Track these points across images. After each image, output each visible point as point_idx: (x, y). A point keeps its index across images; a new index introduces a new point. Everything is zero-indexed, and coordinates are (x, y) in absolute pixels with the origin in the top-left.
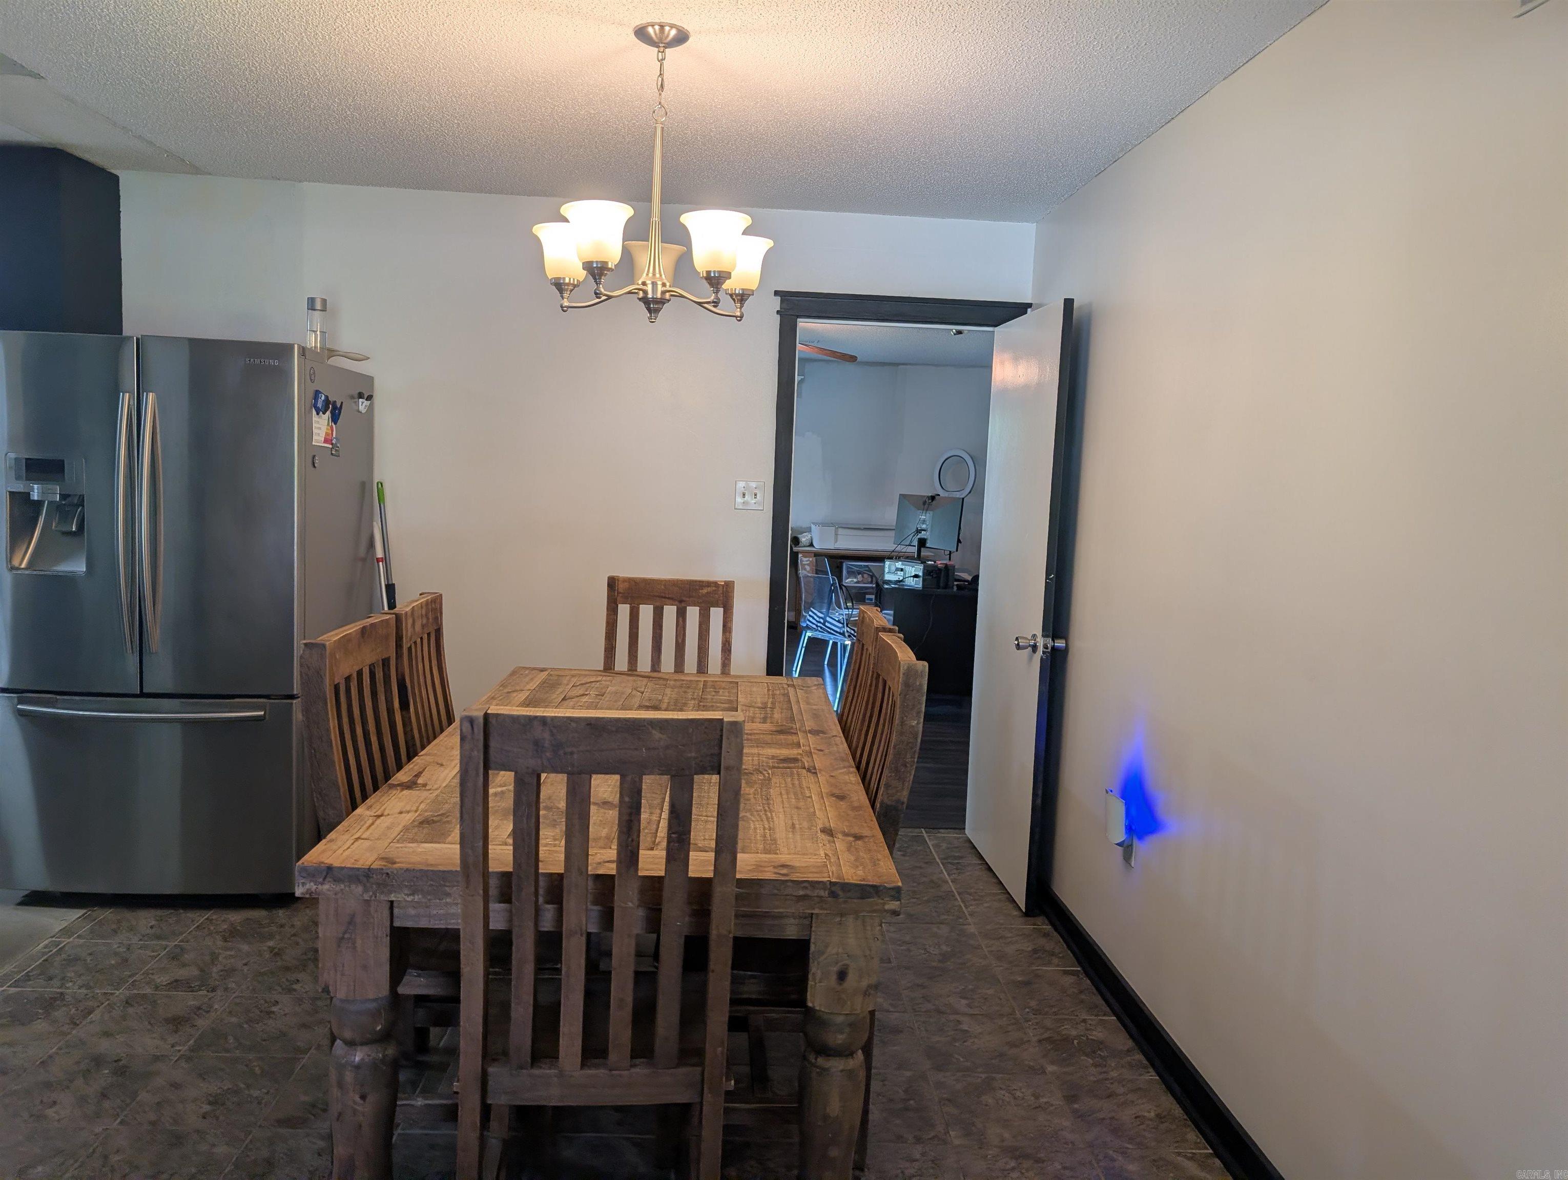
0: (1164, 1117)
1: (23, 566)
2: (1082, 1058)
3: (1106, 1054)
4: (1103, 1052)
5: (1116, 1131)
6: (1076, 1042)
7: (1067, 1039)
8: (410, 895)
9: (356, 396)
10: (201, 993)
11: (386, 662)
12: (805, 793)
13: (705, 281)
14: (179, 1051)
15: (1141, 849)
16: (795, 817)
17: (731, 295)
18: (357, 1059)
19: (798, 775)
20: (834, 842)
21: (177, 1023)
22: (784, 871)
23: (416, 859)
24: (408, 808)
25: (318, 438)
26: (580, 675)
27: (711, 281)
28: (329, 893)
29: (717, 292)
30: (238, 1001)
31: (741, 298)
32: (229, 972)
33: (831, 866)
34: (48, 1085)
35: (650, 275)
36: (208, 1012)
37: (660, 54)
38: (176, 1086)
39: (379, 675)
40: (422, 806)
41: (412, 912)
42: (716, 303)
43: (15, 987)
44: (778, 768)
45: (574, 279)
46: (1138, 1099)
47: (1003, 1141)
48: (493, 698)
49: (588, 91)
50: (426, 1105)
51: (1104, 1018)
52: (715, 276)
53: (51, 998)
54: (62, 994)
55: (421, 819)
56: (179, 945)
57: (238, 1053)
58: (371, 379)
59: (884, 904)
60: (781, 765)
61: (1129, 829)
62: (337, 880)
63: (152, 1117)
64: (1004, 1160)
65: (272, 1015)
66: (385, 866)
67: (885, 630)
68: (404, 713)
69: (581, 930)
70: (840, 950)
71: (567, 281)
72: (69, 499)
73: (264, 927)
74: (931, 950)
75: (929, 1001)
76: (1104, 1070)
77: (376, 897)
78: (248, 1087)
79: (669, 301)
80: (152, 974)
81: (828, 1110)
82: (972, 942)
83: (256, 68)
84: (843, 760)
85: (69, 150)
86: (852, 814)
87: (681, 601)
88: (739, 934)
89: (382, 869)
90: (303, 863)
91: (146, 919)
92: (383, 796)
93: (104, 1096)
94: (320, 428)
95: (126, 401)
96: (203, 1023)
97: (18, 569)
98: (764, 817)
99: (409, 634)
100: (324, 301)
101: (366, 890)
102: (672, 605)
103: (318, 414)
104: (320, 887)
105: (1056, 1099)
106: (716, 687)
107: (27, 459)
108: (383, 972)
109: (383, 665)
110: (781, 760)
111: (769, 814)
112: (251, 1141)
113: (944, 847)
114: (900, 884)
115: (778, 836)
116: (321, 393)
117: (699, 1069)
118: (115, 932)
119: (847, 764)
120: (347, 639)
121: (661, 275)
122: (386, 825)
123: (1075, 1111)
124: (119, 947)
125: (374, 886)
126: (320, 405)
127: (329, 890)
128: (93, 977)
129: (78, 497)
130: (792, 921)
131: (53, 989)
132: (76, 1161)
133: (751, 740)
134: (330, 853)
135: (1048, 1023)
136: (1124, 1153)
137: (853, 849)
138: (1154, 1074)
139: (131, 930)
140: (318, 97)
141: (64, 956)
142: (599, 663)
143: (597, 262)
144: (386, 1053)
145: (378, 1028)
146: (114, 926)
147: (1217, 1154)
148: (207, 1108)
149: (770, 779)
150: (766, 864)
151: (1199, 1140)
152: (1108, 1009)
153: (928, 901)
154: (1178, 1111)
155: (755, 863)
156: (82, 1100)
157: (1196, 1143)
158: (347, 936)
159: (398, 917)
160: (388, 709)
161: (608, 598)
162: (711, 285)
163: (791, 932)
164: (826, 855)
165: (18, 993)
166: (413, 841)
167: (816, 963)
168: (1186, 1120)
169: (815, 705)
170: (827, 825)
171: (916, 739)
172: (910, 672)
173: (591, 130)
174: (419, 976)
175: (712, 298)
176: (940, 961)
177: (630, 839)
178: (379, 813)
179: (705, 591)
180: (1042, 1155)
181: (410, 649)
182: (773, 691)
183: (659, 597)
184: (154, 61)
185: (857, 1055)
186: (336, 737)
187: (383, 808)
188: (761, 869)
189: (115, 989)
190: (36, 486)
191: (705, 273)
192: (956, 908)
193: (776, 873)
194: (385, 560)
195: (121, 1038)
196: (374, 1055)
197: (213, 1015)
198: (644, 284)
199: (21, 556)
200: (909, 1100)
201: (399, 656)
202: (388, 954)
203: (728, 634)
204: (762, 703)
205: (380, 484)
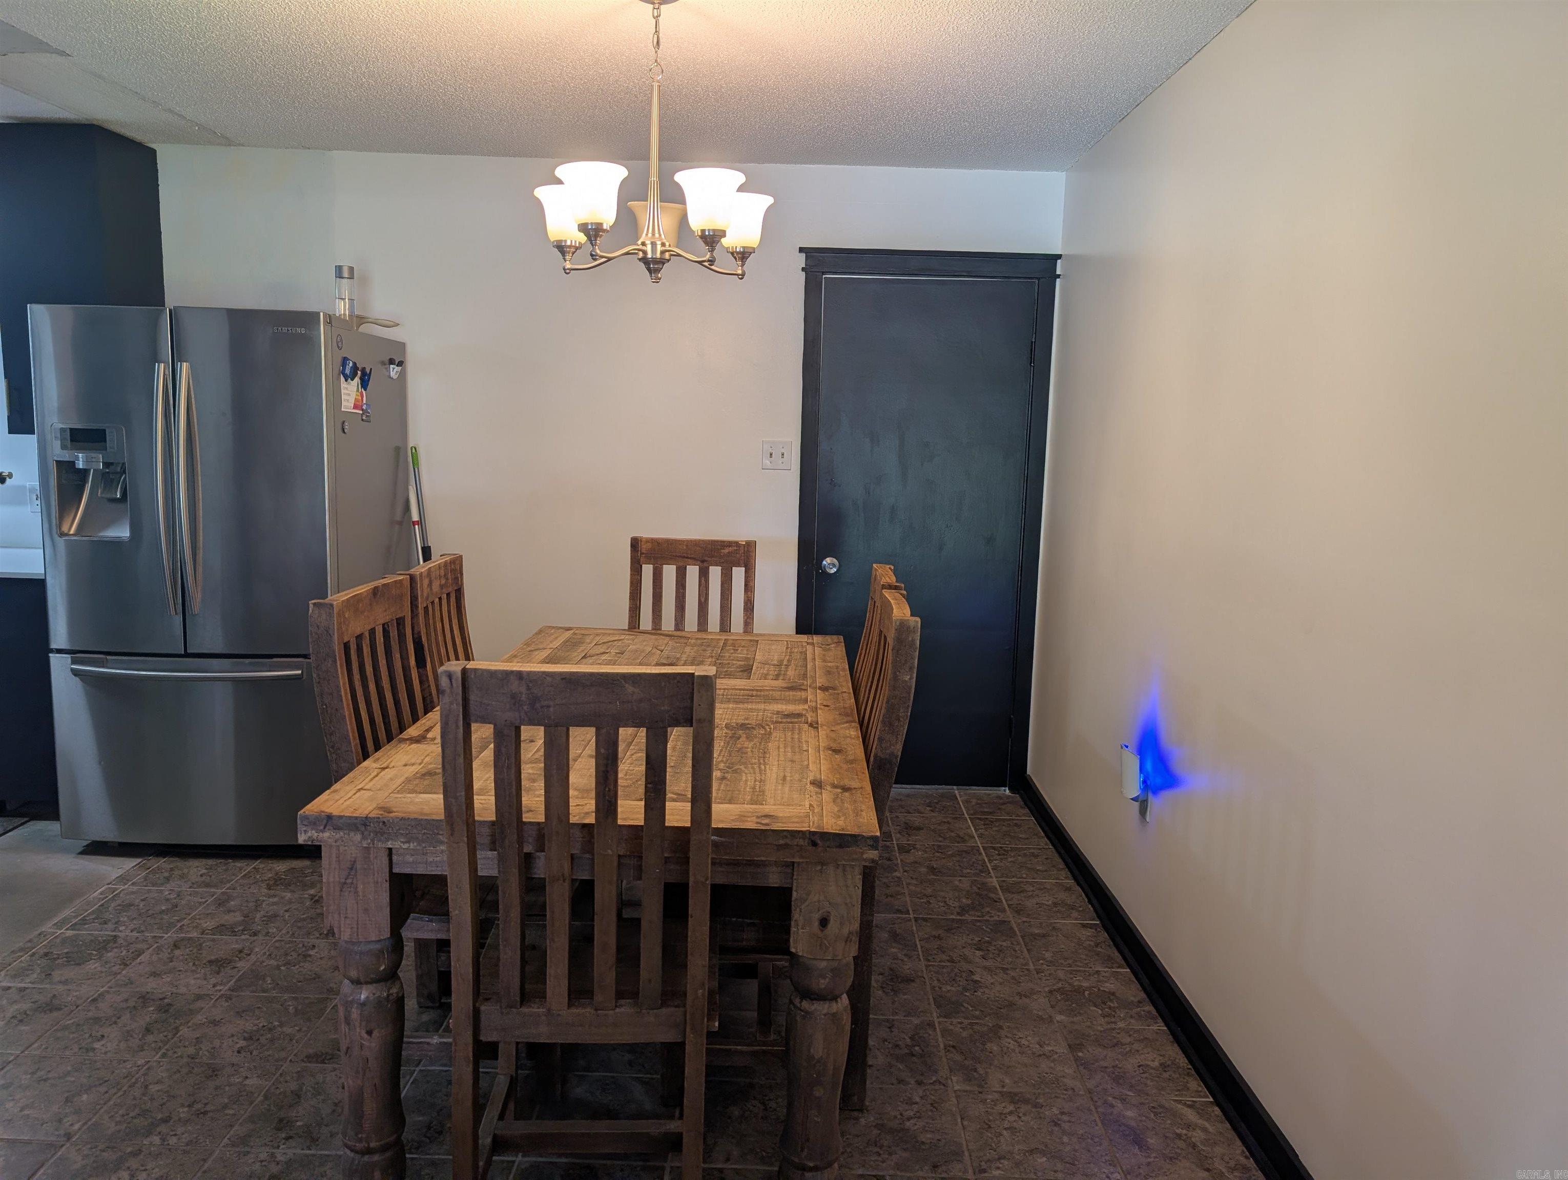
0: (1168, 1066)
1: (72, 532)
2: (1092, 1008)
3: (1116, 1005)
4: (1113, 1003)
5: (1119, 1078)
6: (1087, 993)
7: (1079, 991)
8: (406, 842)
9: (387, 362)
10: (243, 937)
11: (400, 622)
12: (802, 747)
13: (700, 240)
14: (221, 990)
15: (1155, 804)
16: (788, 769)
17: (732, 254)
18: (363, 997)
19: (799, 729)
20: (821, 793)
21: (218, 965)
22: (766, 821)
23: (412, 808)
24: (413, 761)
25: (348, 403)
26: (604, 634)
27: (706, 239)
28: (330, 840)
29: (712, 251)
30: (277, 944)
31: (743, 255)
32: (272, 918)
33: (813, 817)
34: (97, 1020)
35: (650, 235)
36: (249, 955)
37: (655, 10)
38: (215, 1023)
39: (394, 633)
40: (427, 759)
41: (410, 859)
42: (712, 261)
43: (72, 930)
44: (781, 722)
45: (575, 242)
46: (1143, 1048)
47: (1003, 1087)
48: (515, 656)
49: (593, 51)
50: (441, 1043)
51: (1119, 970)
52: (709, 235)
53: (104, 941)
54: (115, 936)
55: (424, 770)
56: (226, 893)
57: (274, 993)
58: (402, 346)
59: (862, 853)
60: (784, 720)
61: (1146, 785)
62: (337, 828)
63: (191, 1050)
64: (1003, 1105)
65: (309, 959)
66: (382, 815)
67: (890, 587)
68: (420, 670)
69: (563, 875)
70: (822, 898)
71: (569, 243)
72: (112, 467)
73: (306, 877)
74: (951, 903)
75: (944, 952)
76: (1113, 1020)
77: (373, 844)
78: (281, 1025)
79: (668, 260)
80: (199, 919)
81: (812, 1050)
82: (992, 895)
83: (269, 38)
84: (847, 715)
85: (106, 126)
86: (845, 766)
87: (703, 561)
88: (720, 880)
89: (379, 818)
90: (304, 812)
91: (196, 868)
92: (390, 749)
93: (148, 1030)
94: (349, 395)
95: (161, 370)
96: (243, 965)
97: (67, 535)
98: (757, 770)
99: (425, 595)
100: (351, 269)
101: (364, 838)
102: (695, 565)
103: (346, 380)
104: (321, 834)
105: (1062, 1049)
106: (735, 645)
107: (71, 430)
108: (383, 917)
109: (398, 624)
110: (785, 715)
111: (763, 767)
112: (281, 1074)
113: (973, 803)
114: (878, 834)
115: (767, 788)
116: (348, 359)
117: (682, 1009)
118: (168, 879)
119: (850, 718)
120: (357, 599)
121: (660, 235)
122: (389, 776)
123: (1077, 1059)
124: (170, 894)
125: (372, 835)
126: (348, 371)
127: (329, 838)
128: (144, 921)
129: (120, 465)
130: (774, 869)
131: (107, 932)
132: (119, 1090)
133: (760, 696)
134: (331, 803)
135: (1061, 974)
136: (1123, 1100)
137: (839, 800)
138: (1163, 1024)
139: (183, 878)
140: (333, 66)
141: (118, 902)
142: (623, 621)
143: (592, 224)
144: (391, 992)
145: (382, 968)
146: (166, 874)
147: (1217, 1103)
148: (242, 1043)
149: (770, 734)
150: (750, 814)
151: (1200, 1089)
152: (1123, 962)
153: (952, 855)
154: (1182, 1061)
155: (739, 813)
156: (128, 1035)
157: (1197, 1091)
158: (349, 881)
159: (397, 864)
160: (403, 668)
161: (631, 559)
162: (706, 243)
163: (774, 879)
164: (811, 805)
165: (74, 935)
166: (413, 791)
167: (798, 910)
168: (1190, 1069)
169: (830, 662)
170: (818, 776)
171: (909, 693)
172: (903, 627)
173: (602, 90)
174: (431, 921)
175: (708, 257)
176: (958, 914)
177: (607, 789)
178: (384, 765)
179: (726, 551)
180: (1041, 1101)
181: (426, 608)
182: (791, 649)
183: (680, 556)
184: (170, 35)
185: (841, 999)
186: (346, 693)
187: (389, 760)
188: (743, 818)
189: (164, 933)
190: (80, 455)
191: (699, 232)
192: (980, 862)
193: (757, 823)
194: (420, 523)
195: (167, 978)
196: (378, 994)
197: (253, 958)
198: (644, 244)
199: (69, 525)
200: (915, 1046)
201: (414, 615)
202: (388, 899)
203: (749, 593)
204: (778, 662)
205: (414, 449)
